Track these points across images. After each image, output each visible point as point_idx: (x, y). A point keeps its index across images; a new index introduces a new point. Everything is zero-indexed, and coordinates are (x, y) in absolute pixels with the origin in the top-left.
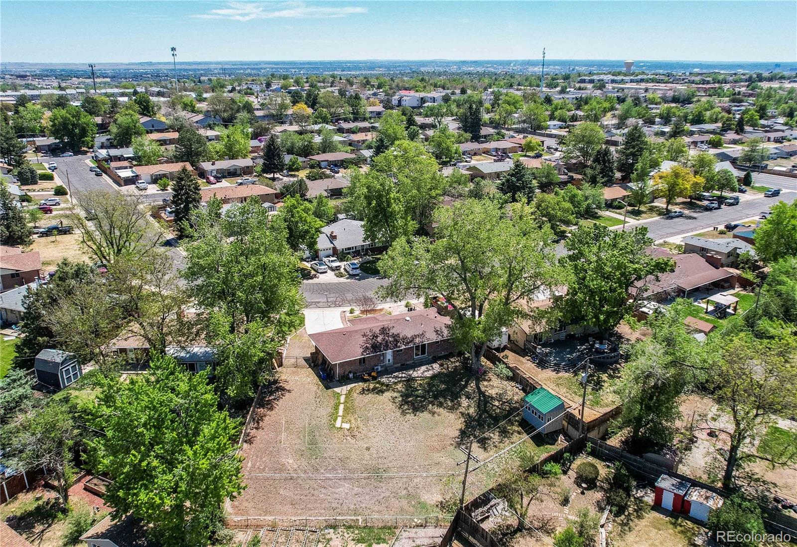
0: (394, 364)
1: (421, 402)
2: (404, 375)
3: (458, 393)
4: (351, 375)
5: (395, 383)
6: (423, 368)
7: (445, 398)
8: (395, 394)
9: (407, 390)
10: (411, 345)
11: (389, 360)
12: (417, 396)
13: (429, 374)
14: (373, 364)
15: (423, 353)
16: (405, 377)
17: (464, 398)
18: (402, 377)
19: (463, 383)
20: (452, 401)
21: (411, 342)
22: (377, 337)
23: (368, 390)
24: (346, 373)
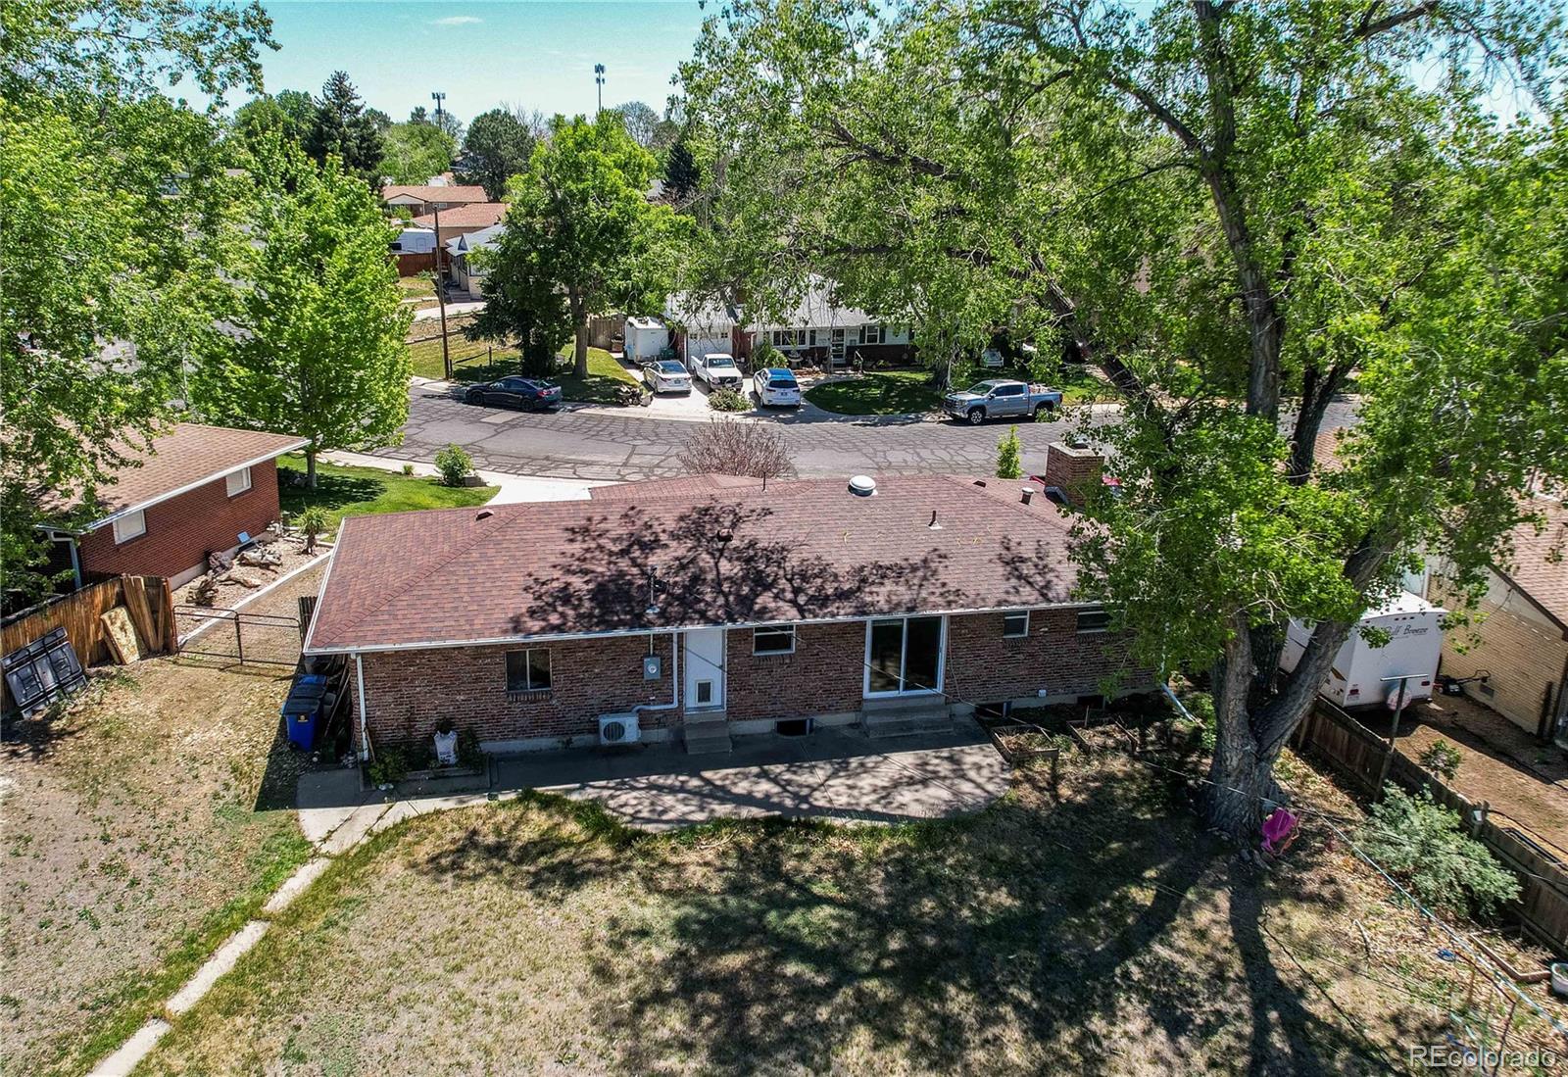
0: (734, 712)
1: (806, 994)
2: (765, 787)
3: (1100, 966)
4: (445, 746)
5: (687, 832)
6: (902, 762)
7: (989, 993)
8: (653, 911)
9: (737, 888)
10: (843, 614)
11: (704, 691)
12: (790, 946)
13: (916, 803)
14: (595, 693)
15: (922, 670)
16: (765, 802)
17: (1134, 1016)
18: (748, 800)
19: (1144, 896)
20: (1040, 1029)
21: (842, 595)
22: (649, 547)
23: (498, 850)
24: (423, 726)
